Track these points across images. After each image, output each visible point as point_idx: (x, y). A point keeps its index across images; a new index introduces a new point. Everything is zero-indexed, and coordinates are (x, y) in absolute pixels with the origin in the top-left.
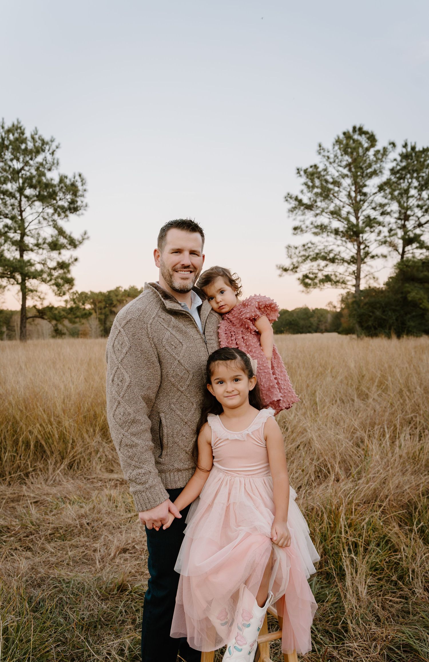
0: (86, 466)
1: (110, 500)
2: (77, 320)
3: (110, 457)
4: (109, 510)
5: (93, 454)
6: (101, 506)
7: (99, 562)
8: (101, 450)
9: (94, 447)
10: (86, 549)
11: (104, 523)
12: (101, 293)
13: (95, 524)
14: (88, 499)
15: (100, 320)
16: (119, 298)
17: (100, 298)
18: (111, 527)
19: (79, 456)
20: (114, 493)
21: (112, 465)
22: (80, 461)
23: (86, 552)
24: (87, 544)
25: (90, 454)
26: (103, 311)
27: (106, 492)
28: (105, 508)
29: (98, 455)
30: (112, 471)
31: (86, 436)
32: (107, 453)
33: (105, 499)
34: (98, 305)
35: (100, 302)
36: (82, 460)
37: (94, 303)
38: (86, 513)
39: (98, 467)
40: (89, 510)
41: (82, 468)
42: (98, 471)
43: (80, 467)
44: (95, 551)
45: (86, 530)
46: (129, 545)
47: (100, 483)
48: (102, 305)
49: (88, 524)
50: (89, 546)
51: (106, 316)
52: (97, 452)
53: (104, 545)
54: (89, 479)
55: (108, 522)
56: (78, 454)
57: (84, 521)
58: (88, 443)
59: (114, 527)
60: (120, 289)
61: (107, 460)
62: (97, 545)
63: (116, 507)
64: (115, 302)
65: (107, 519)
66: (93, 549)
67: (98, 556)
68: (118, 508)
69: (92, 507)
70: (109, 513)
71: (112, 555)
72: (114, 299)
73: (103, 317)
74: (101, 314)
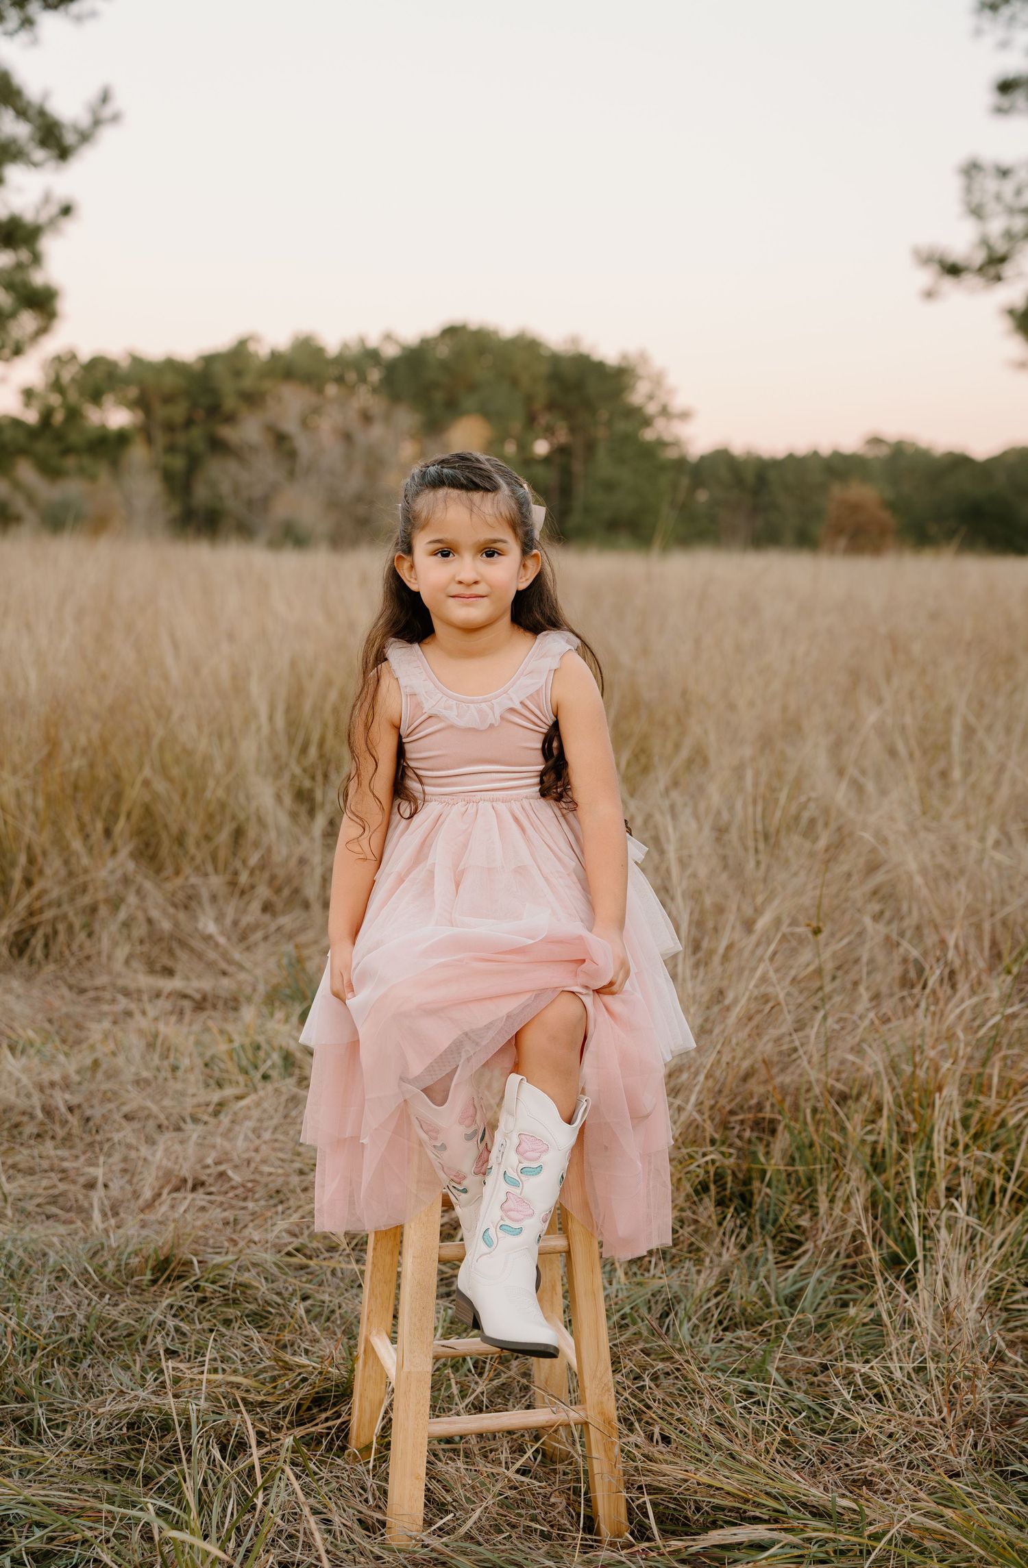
0: (75, 947)
1: (151, 1046)
2: (70, 462)
3: (166, 925)
4: (145, 1074)
5: (103, 911)
6: (120, 1061)
7: (104, 1215)
8: (132, 899)
9: (106, 886)
10: (61, 1180)
11: (126, 1109)
12: (171, 365)
13: (97, 1113)
14: (78, 1042)
15: (168, 477)
16: (248, 383)
17: (170, 381)
18: (151, 1124)
19: (49, 914)
20: (168, 1030)
21: (171, 953)
22: (56, 932)
23: (62, 1187)
24: (66, 1164)
25: (93, 909)
26: (181, 439)
27: (144, 1023)
28: (133, 1069)
29: (122, 915)
30: (169, 972)
31: (77, 845)
32: (155, 914)
33: (136, 1043)
34: (162, 412)
35: (168, 399)
36: (61, 927)
37: (142, 403)
38: (65, 1078)
39: (121, 953)
40: (78, 1072)
41: (61, 953)
42: (118, 965)
43: (55, 950)
44: (91, 1185)
45: (64, 1123)
46: (208, 1171)
47: (123, 1003)
48: (178, 412)
49: (71, 1109)
50: (72, 1174)
51: (194, 462)
52: (115, 903)
53: (125, 1171)
54: (82, 991)
55: (142, 1108)
56: (50, 905)
57: (60, 1099)
58: (86, 871)
59: (160, 1127)
60: (252, 347)
61: (154, 936)
62: (99, 1172)
63: (175, 1069)
64: (230, 403)
65: (135, 1099)
66: (82, 1180)
67: (97, 1195)
68: (179, 1073)
69: (88, 1061)
70: (147, 1082)
71: (147, 1194)
72: (228, 388)
73: (178, 463)
74: (171, 449)
